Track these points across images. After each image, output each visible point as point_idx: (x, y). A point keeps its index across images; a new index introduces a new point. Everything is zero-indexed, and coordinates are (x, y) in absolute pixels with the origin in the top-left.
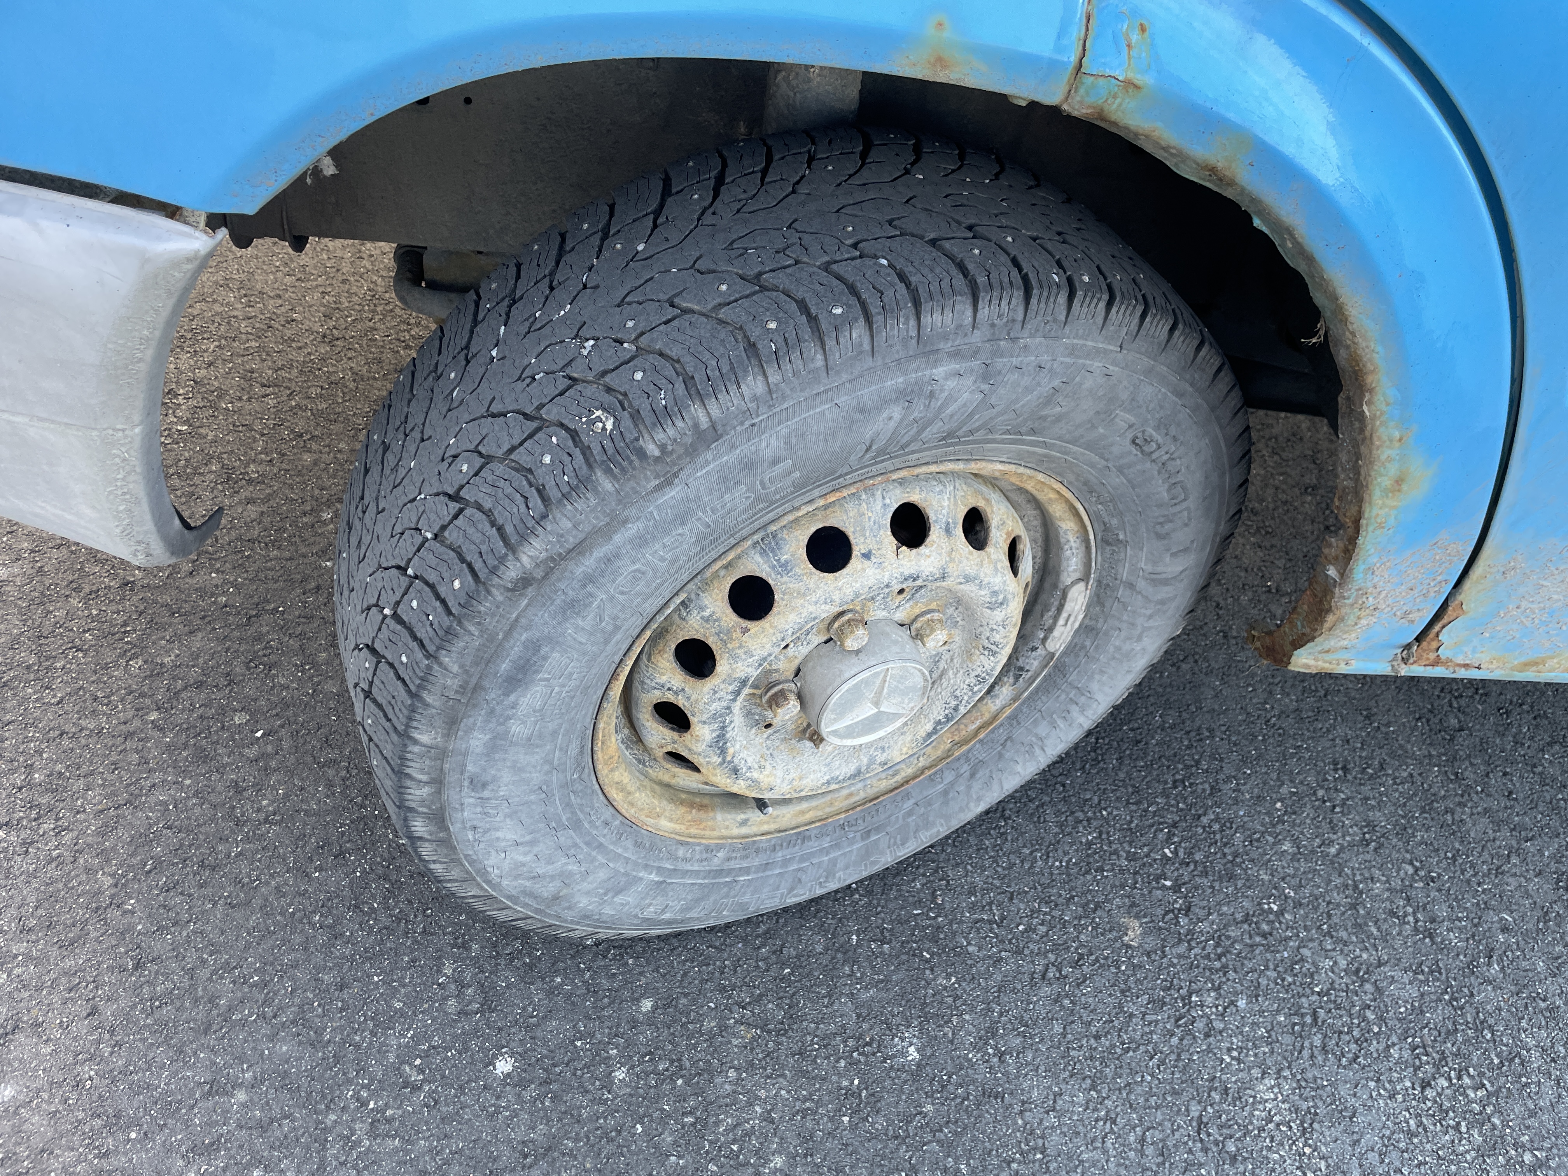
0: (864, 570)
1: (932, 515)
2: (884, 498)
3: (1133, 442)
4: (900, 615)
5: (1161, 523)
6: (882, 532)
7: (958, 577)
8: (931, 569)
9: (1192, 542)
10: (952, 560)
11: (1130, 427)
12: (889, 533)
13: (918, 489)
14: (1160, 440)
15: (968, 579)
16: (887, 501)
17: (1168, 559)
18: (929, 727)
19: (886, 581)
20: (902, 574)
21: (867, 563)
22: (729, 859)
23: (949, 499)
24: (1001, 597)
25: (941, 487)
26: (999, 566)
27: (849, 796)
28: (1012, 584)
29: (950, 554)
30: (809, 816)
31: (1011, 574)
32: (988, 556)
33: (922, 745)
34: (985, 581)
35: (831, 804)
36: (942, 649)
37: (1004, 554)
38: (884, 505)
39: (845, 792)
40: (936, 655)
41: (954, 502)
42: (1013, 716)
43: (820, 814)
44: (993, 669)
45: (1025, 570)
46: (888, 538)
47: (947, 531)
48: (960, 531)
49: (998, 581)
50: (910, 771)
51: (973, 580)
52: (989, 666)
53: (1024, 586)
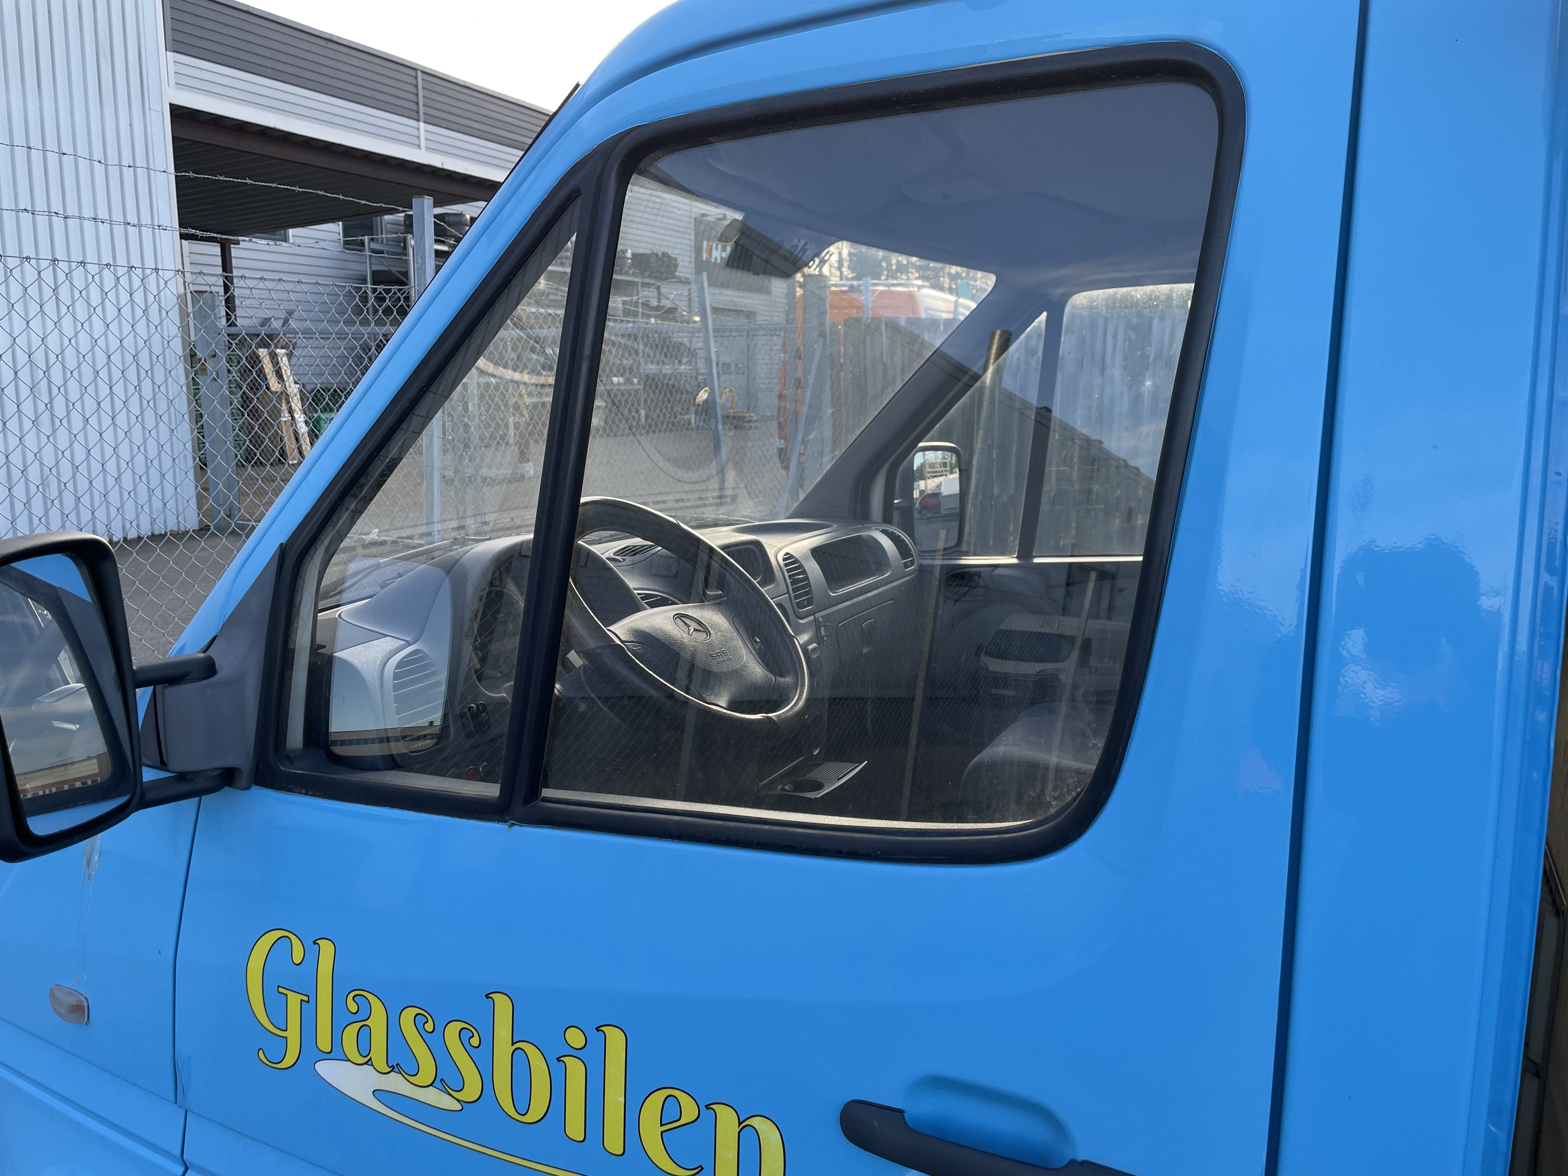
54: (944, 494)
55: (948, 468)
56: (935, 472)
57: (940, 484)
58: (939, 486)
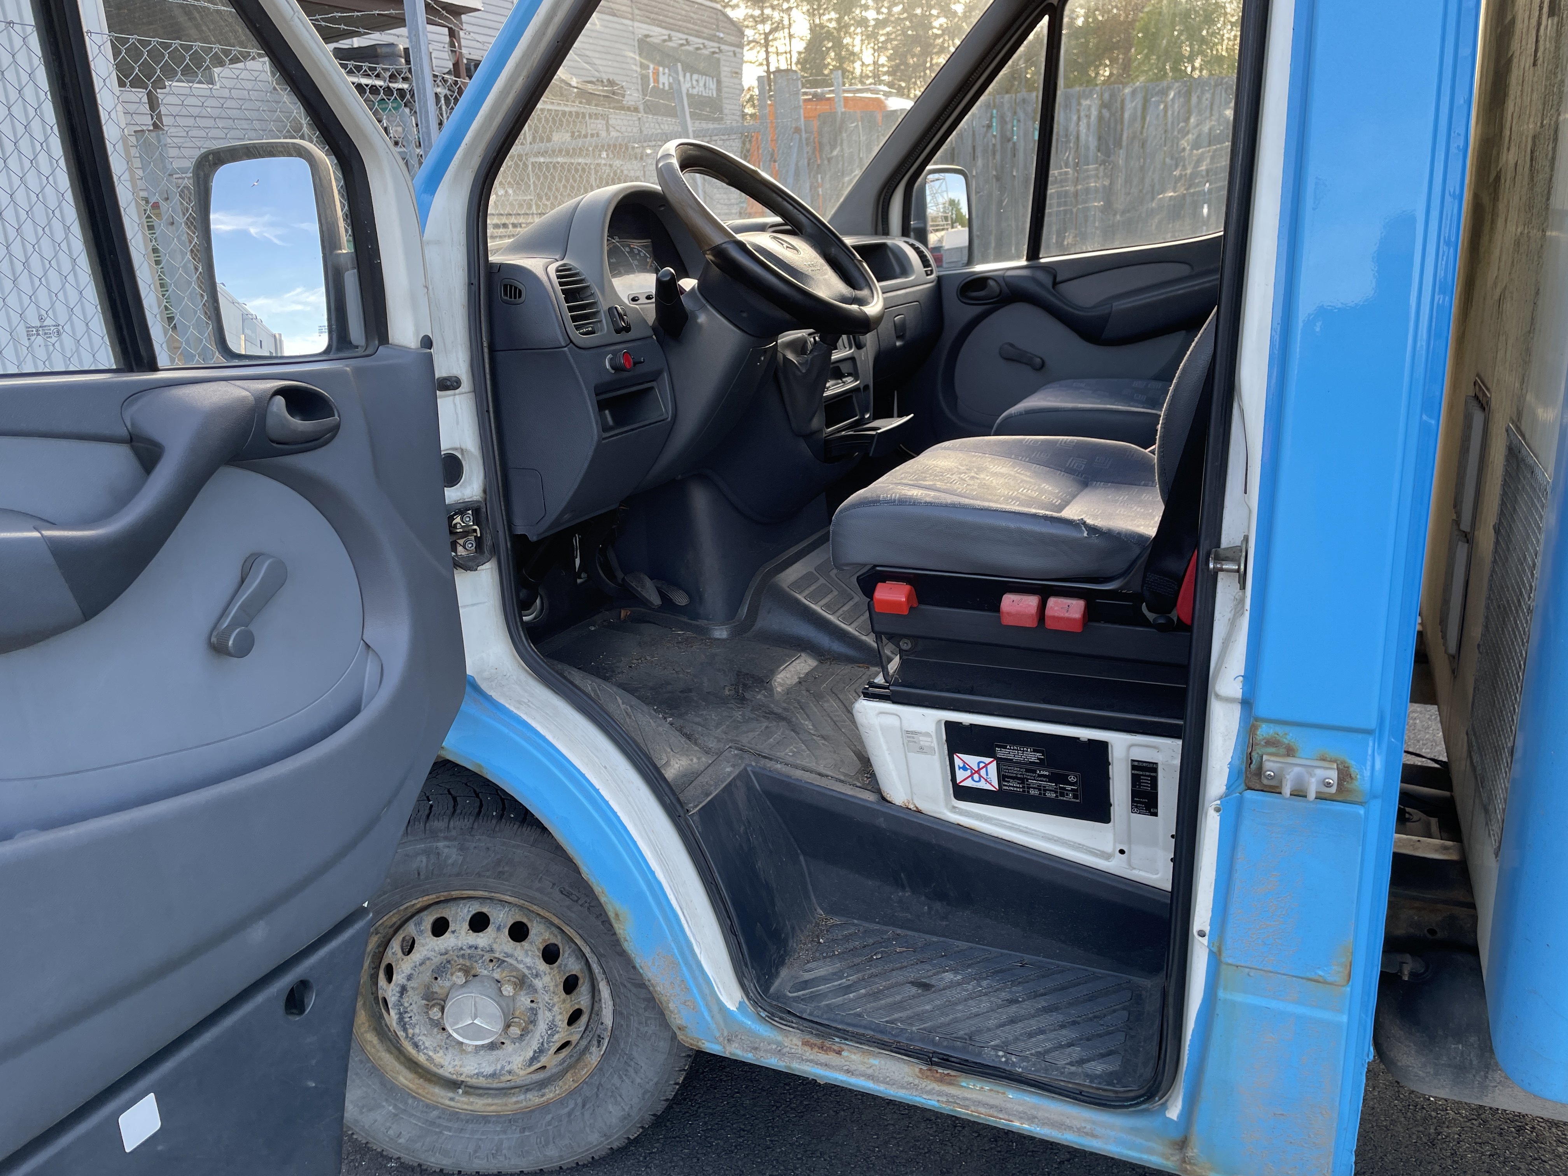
0: (450, 938)
1: (492, 920)
2: (469, 908)
3: (562, 892)
4: (497, 976)
6: (464, 923)
7: (504, 953)
8: (484, 945)
10: (495, 942)
11: (554, 884)
12: (467, 923)
13: (489, 907)
14: (577, 895)
16: (471, 909)
18: (531, 1054)
19: (460, 945)
20: (468, 943)
21: (452, 935)
22: (440, 1117)
23: (504, 914)
24: (535, 971)
25: (502, 908)
26: (530, 953)
27: (517, 1102)
28: (542, 966)
29: (495, 939)
30: (493, 1108)
31: (542, 960)
32: (522, 946)
33: (530, 1065)
34: (519, 958)
35: (506, 1105)
36: (533, 1005)
37: (539, 949)
38: (469, 911)
39: (514, 1099)
40: (532, 1009)
41: (507, 917)
42: (600, 1069)
43: (499, 1109)
44: (553, 1020)
45: (566, 965)
46: (466, 926)
47: (499, 929)
48: (506, 931)
49: (528, 961)
50: (552, 1095)
51: (511, 956)
52: (551, 1018)
53: (567, 975)
54: (946, 248)
55: (950, 222)
56: (937, 225)
57: (942, 237)
58: (940, 240)
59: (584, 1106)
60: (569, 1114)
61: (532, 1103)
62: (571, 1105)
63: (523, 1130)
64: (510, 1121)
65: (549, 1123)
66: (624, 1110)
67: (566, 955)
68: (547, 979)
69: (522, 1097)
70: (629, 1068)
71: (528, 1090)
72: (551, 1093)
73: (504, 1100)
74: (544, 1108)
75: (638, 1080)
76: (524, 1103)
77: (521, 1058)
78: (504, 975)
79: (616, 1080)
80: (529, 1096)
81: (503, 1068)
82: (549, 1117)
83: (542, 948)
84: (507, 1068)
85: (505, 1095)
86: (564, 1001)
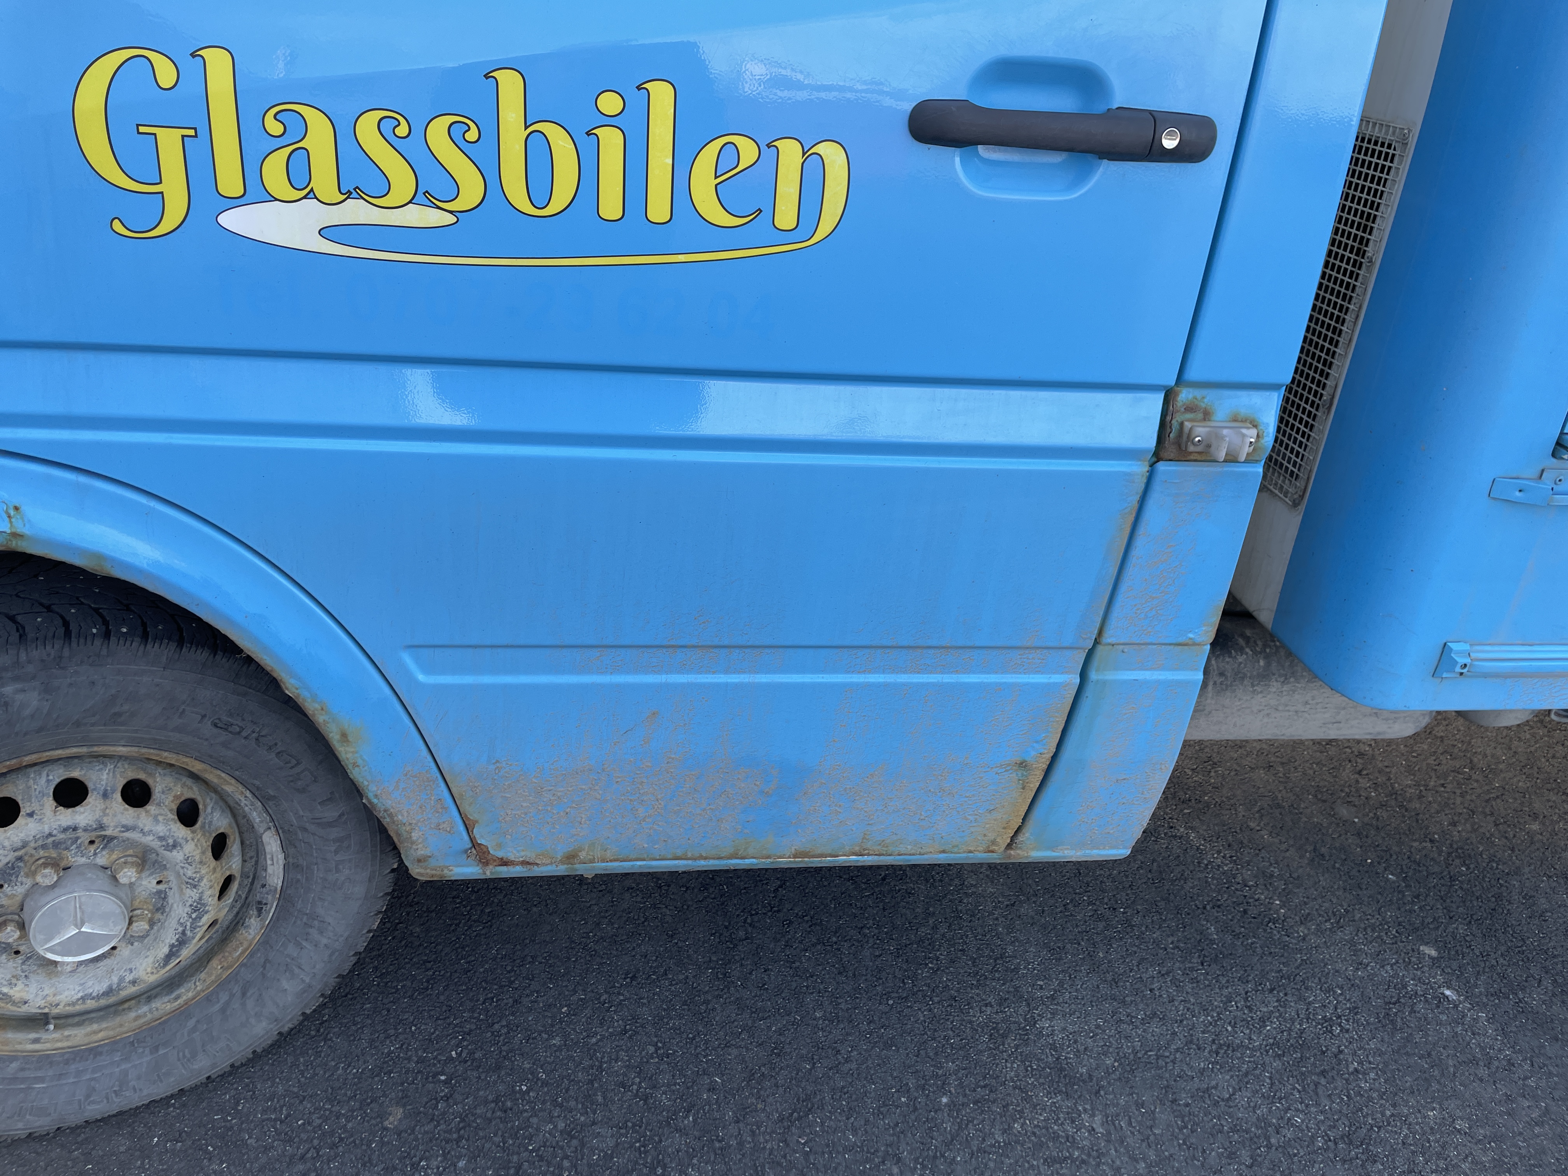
0: (27, 824)
1: (90, 786)
2: (48, 776)
3: (216, 726)
4: (101, 860)
5: (292, 781)
6: (45, 798)
7: (116, 827)
8: (87, 822)
9: (332, 793)
10: (105, 814)
11: (204, 716)
12: (51, 798)
13: (79, 768)
14: (240, 724)
15: (127, 828)
16: (51, 777)
17: (319, 807)
18: (166, 950)
19: (47, 831)
20: (60, 826)
21: (30, 820)
23: (108, 774)
24: (171, 841)
25: (101, 766)
26: (160, 818)
27: (137, 1018)
28: (180, 831)
29: (104, 810)
30: (101, 1035)
31: (179, 824)
32: (147, 812)
33: (165, 965)
34: (146, 829)
35: (121, 1025)
36: (161, 887)
37: (171, 810)
38: (48, 781)
39: (133, 1015)
40: (159, 892)
41: (114, 776)
42: (265, 942)
43: (111, 1033)
44: (200, 899)
45: (210, 823)
46: (50, 802)
47: (105, 795)
48: (118, 796)
49: (161, 829)
50: (190, 994)
51: (133, 828)
52: (196, 897)
53: (214, 835)
59: (244, 994)
60: (223, 1010)
61: (161, 1012)
62: (224, 997)
63: (156, 1049)
64: (132, 1043)
65: (194, 1029)
66: (303, 981)
67: (209, 810)
68: (189, 848)
69: (145, 1009)
70: (311, 930)
71: (149, 999)
72: (187, 992)
73: (118, 1020)
74: (183, 1013)
75: (324, 941)
76: (149, 1016)
77: (150, 960)
78: (114, 857)
79: (292, 950)
80: (155, 1004)
81: (121, 979)
82: (191, 1023)
83: (175, 807)
84: (129, 977)
85: (116, 1013)
86: (214, 870)
